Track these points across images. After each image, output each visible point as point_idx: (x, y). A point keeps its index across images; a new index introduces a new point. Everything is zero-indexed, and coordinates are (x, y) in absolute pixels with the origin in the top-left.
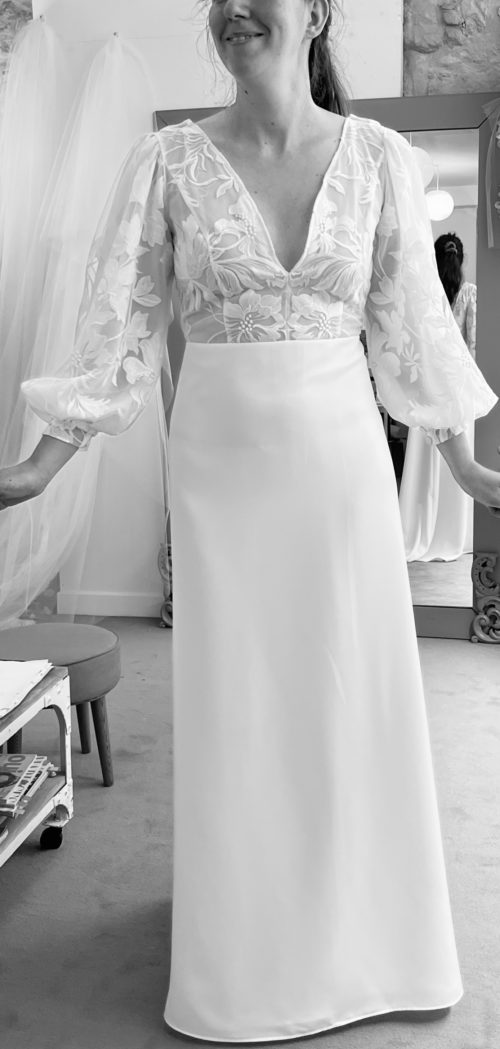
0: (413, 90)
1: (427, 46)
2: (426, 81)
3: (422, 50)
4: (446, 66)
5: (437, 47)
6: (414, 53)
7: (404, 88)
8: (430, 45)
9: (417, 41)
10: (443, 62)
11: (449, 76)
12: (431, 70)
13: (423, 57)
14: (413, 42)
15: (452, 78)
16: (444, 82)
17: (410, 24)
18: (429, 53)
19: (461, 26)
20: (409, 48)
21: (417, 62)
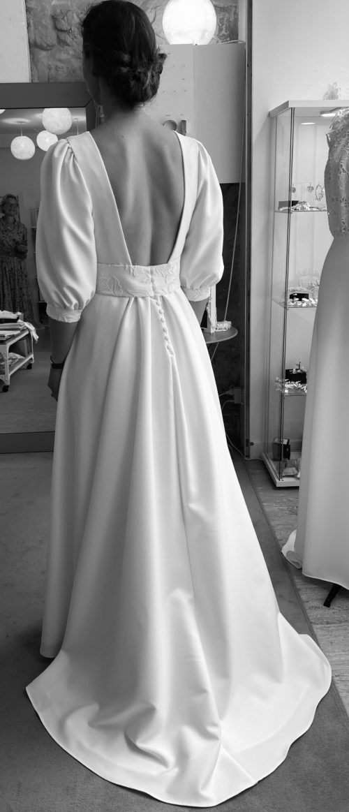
0: (39, 78)
1: (46, 46)
2: (47, 71)
3: (42, 48)
4: (60, 61)
5: (53, 46)
6: (37, 50)
7: (32, 76)
8: (48, 45)
9: (38, 41)
10: (58, 57)
11: (63, 68)
12: (50, 63)
13: (44, 53)
14: (35, 42)
15: (65, 70)
16: (60, 72)
17: (32, 28)
18: (47, 50)
19: (68, 32)
20: (34, 46)
21: (40, 56)
